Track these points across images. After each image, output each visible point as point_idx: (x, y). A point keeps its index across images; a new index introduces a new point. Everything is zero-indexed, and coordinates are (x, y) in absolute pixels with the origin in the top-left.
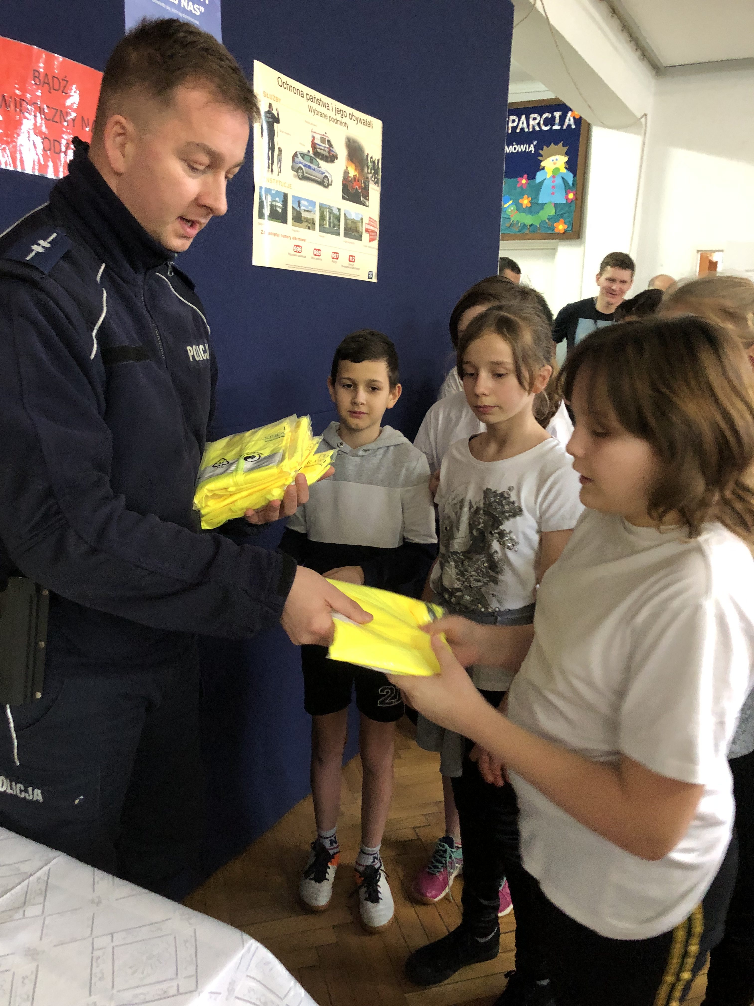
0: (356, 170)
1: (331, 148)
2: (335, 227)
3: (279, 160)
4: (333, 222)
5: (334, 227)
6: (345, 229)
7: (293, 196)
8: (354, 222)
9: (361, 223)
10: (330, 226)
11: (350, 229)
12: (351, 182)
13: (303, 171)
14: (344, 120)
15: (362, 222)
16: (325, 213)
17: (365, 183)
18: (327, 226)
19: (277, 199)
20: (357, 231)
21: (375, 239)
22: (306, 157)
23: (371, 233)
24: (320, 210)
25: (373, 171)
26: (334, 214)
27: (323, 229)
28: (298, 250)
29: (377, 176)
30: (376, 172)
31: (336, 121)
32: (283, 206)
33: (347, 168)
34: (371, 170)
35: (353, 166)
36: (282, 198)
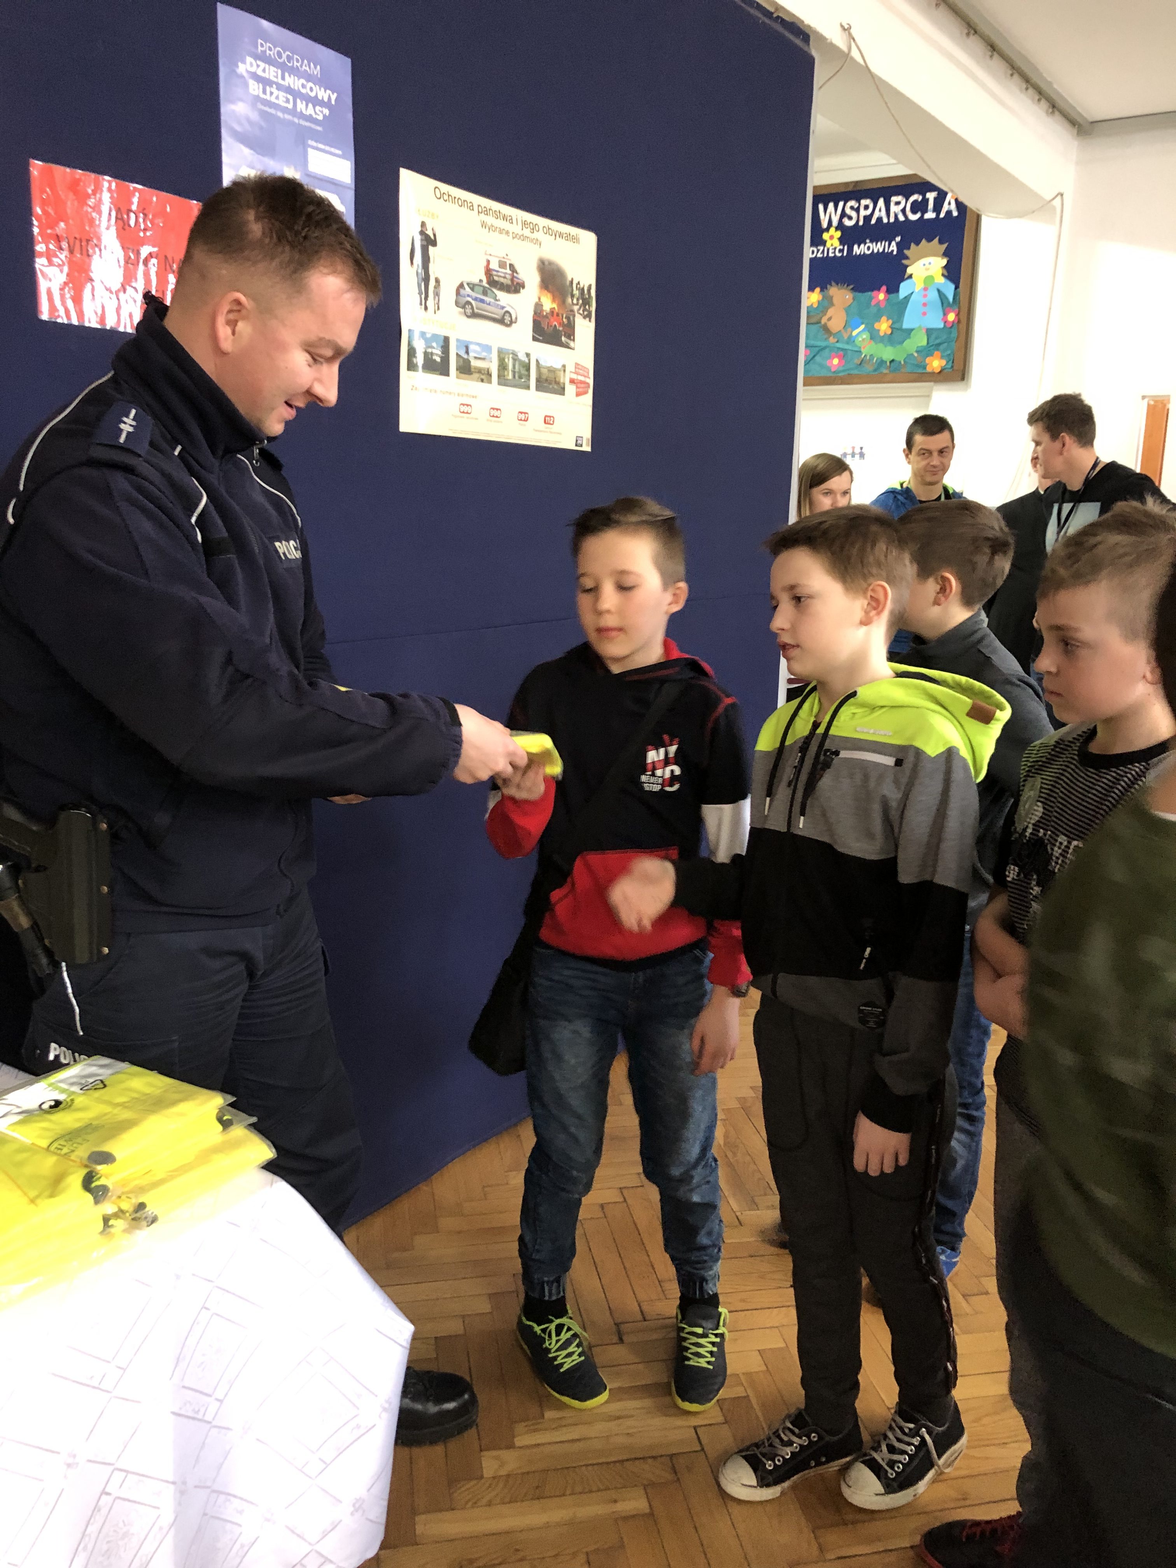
0: (554, 300)
1: (515, 274)
2: (522, 378)
3: (437, 294)
4: (519, 372)
5: (520, 377)
6: (538, 380)
7: (458, 340)
8: (552, 370)
9: (562, 372)
10: (514, 377)
11: (546, 380)
12: (546, 317)
13: (472, 308)
14: (536, 235)
15: (564, 371)
16: (506, 360)
17: (568, 318)
18: (510, 377)
19: (434, 344)
20: (558, 383)
21: (586, 393)
22: (476, 288)
23: (579, 385)
24: (499, 356)
25: (581, 301)
26: (520, 361)
27: (503, 381)
28: (465, 409)
29: (587, 307)
30: (586, 302)
31: (524, 238)
32: (442, 353)
33: (539, 299)
34: (578, 300)
35: (549, 295)
36: (441, 343)
